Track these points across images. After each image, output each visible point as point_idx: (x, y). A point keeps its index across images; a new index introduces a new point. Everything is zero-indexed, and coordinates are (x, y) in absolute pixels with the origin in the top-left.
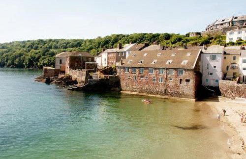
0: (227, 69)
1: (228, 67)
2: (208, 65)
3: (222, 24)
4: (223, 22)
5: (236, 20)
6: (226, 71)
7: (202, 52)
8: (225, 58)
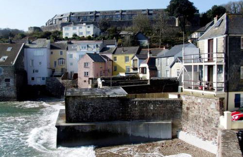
0: (55, 64)
1: (55, 62)
2: (33, 61)
3: (61, 19)
4: (61, 17)
5: (73, 16)
6: (53, 67)
7: (25, 47)
8: (52, 53)
